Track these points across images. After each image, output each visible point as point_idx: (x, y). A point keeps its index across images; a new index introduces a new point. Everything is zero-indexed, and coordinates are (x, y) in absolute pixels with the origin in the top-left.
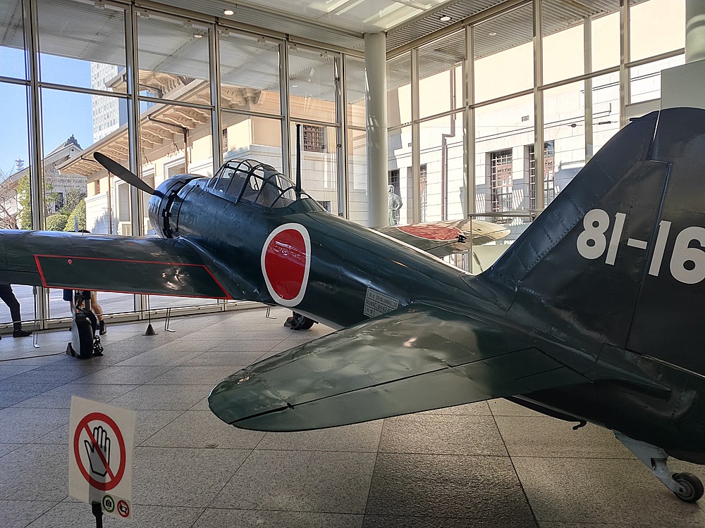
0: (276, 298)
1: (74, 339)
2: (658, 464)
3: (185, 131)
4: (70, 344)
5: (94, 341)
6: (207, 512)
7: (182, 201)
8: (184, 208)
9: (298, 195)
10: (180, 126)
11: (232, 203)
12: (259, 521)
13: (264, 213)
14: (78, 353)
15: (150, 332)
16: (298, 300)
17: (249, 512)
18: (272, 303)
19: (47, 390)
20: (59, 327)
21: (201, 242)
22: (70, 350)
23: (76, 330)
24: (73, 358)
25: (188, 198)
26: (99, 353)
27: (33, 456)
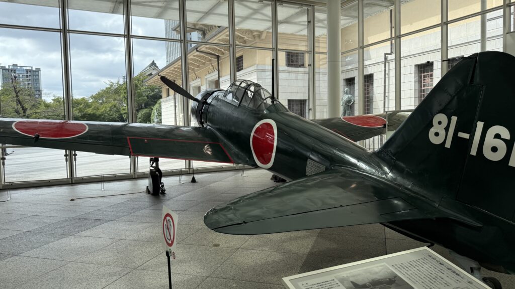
0: (258, 163)
1: (150, 184)
2: (475, 271)
3: (218, 57)
4: (147, 187)
5: (161, 185)
6: (208, 279)
7: (209, 104)
8: (210, 109)
9: (273, 102)
10: (215, 55)
11: (236, 106)
12: (234, 285)
13: (252, 113)
14: (152, 192)
15: (194, 181)
16: (270, 165)
17: (230, 280)
18: (256, 167)
19: (134, 212)
20: (143, 176)
21: (219, 130)
22: (148, 191)
23: (151, 179)
24: (149, 195)
25: (213, 103)
26: (163, 193)
27: (124, 246)
